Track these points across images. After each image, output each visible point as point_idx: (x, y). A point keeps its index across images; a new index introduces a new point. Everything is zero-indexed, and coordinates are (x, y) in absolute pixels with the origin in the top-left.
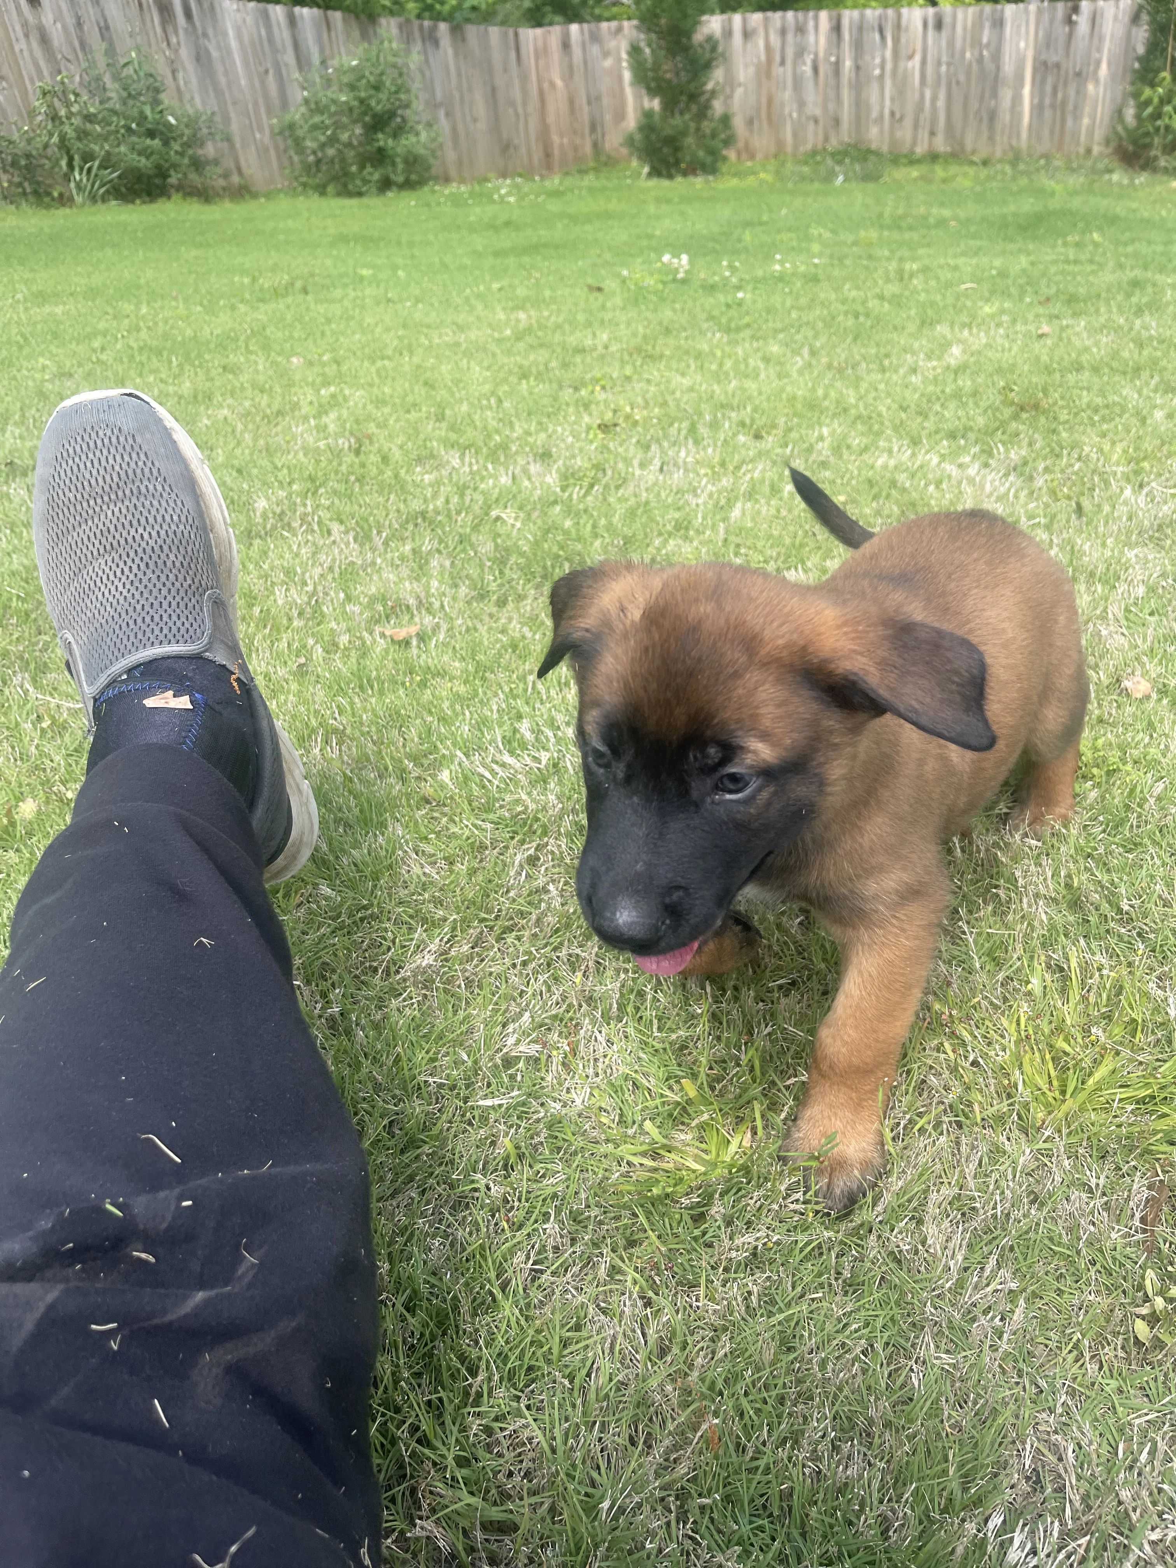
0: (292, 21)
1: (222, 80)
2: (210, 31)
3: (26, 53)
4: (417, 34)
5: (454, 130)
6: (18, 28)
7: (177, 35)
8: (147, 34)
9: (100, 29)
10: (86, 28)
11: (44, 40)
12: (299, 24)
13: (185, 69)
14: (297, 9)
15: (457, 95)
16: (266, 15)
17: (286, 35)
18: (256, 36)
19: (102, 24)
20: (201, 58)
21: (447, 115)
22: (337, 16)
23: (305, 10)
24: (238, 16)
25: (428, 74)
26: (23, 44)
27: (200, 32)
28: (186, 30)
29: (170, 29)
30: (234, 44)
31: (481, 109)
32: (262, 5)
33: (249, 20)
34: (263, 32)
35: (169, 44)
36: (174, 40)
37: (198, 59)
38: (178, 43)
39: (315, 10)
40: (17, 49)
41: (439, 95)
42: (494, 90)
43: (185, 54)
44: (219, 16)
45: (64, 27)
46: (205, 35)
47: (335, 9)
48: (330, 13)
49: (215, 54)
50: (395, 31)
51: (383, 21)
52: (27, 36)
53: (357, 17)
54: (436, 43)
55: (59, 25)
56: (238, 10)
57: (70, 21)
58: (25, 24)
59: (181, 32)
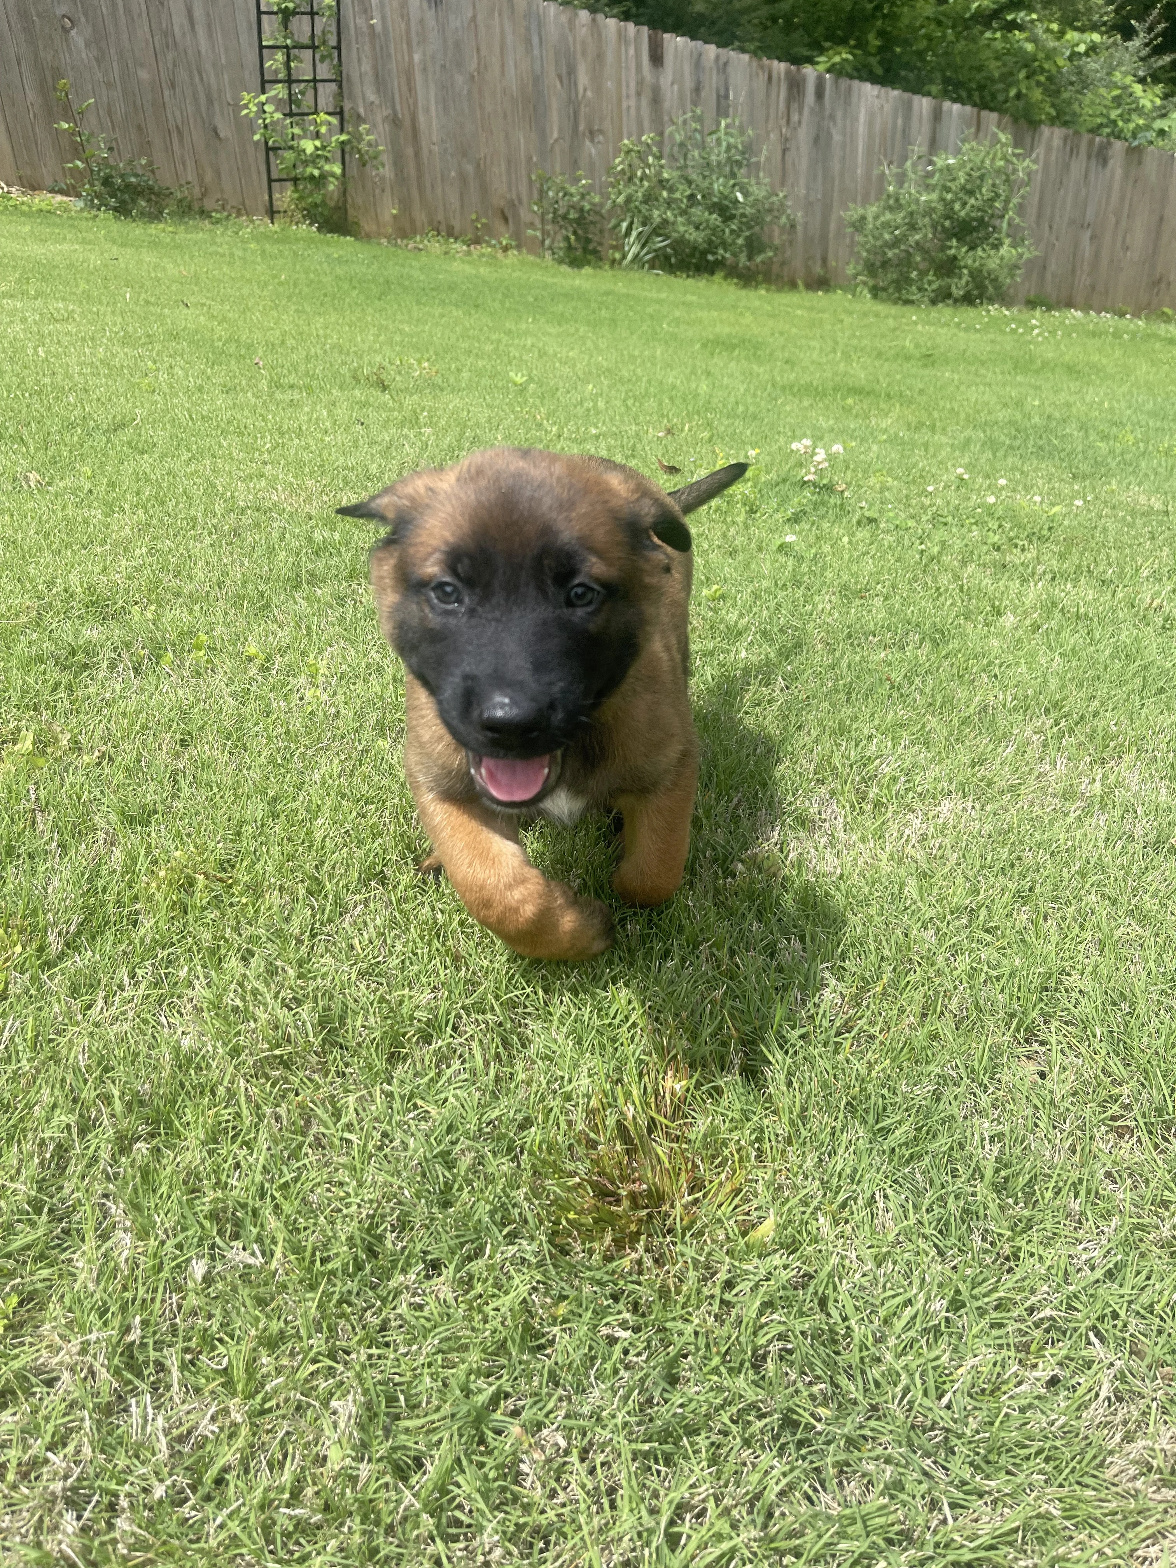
0: (937, 115)
1: (836, 166)
2: (839, 115)
3: (633, 111)
4: (1083, 148)
5: (1097, 255)
6: (633, 85)
7: (800, 112)
8: (768, 107)
9: (718, 96)
10: (703, 94)
11: (656, 100)
12: (945, 119)
13: (798, 149)
14: (947, 104)
15: (1112, 219)
16: (908, 107)
17: (926, 128)
18: (890, 126)
19: (722, 92)
20: (820, 140)
21: (1092, 238)
22: (991, 118)
23: (956, 107)
24: (876, 102)
25: (1084, 191)
26: (632, 102)
27: (827, 113)
28: (812, 110)
29: (795, 106)
30: (862, 129)
31: (1138, 237)
32: (907, 95)
33: (887, 108)
34: (900, 122)
35: (788, 121)
36: (795, 117)
37: (816, 140)
38: (800, 122)
39: (968, 108)
40: (624, 105)
41: (1090, 215)
42: (1161, 219)
43: (804, 135)
44: (854, 100)
45: (681, 92)
46: (832, 117)
47: (992, 110)
48: (985, 113)
49: (837, 138)
50: (1057, 142)
51: (1046, 130)
52: (639, 94)
53: (1015, 120)
54: (1103, 159)
55: (676, 87)
56: (878, 97)
57: (689, 84)
58: (640, 83)
59: (806, 111)
